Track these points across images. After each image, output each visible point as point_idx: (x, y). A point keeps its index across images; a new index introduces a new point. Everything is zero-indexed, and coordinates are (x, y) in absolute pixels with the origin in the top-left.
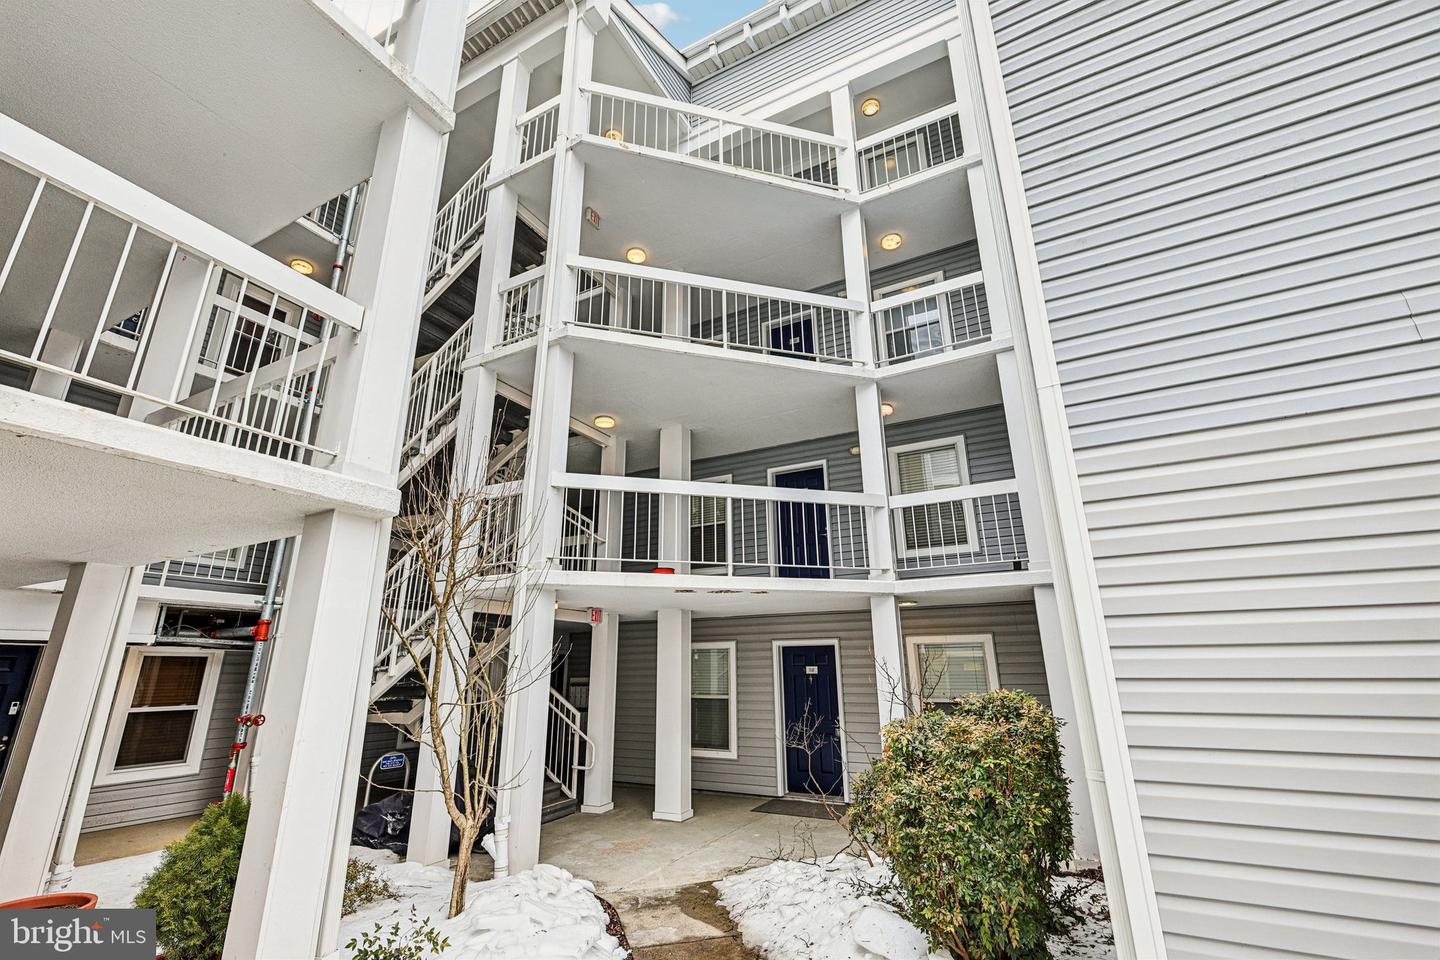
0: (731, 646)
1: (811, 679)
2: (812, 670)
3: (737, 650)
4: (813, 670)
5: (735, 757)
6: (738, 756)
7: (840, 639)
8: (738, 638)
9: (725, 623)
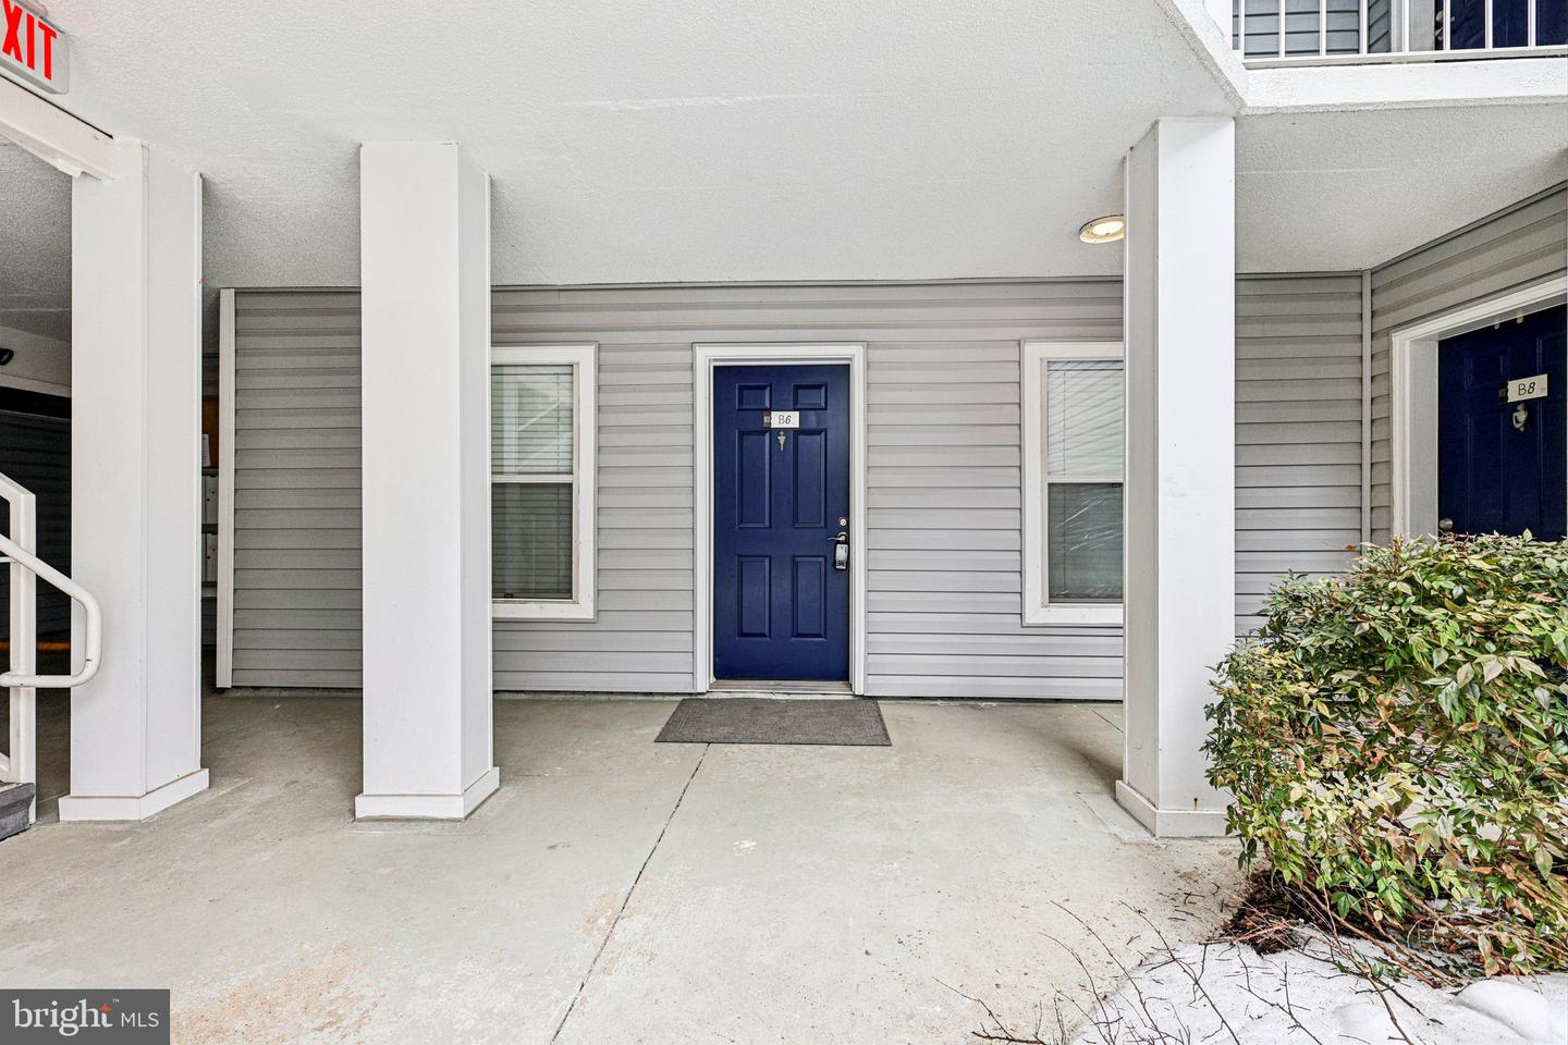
0: (584, 356)
1: (782, 439)
2: (784, 420)
3: (599, 368)
4: (788, 420)
5: (590, 615)
6: (598, 612)
7: (868, 345)
8: (603, 337)
9: (565, 299)
